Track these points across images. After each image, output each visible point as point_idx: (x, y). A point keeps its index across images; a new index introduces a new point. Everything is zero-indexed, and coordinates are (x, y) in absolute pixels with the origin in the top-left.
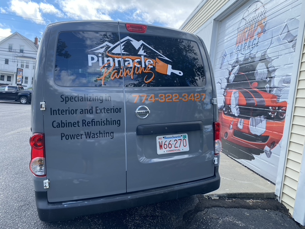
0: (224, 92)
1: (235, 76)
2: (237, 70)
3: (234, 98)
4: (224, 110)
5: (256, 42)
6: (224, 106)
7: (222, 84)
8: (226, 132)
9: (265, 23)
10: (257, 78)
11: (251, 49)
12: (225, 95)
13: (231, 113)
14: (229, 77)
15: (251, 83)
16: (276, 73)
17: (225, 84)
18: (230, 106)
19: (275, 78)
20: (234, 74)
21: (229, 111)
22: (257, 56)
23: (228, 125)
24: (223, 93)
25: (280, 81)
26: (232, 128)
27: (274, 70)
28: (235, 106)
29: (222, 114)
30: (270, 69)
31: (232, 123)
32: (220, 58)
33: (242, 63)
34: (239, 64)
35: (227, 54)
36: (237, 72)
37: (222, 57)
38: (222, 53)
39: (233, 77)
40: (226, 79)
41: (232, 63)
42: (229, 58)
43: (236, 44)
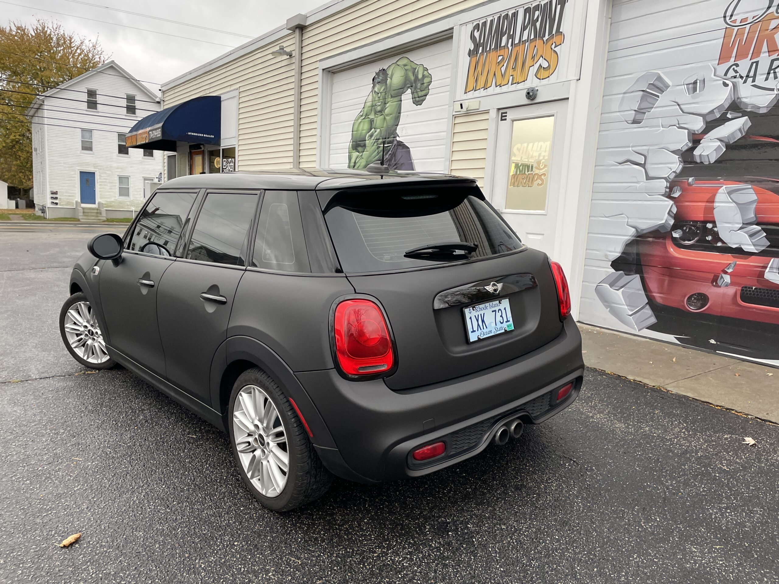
0: (671, 188)
1: (727, 145)
2: (740, 130)
3: (733, 205)
4: (676, 235)
6: (675, 227)
7: (647, 166)
8: (700, 294)
12: (676, 195)
13: (719, 244)
14: (692, 149)
17: (669, 166)
18: (709, 226)
20: (720, 140)
21: (709, 238)
23: (711, 276)
24: (663, 191)
26: (732, 284)
28: (740, 226)
29: (665, 248)
31: (730, 271)
32: (625, 93)
33: (763, 111)
34: (744, 113)
35: (670, 83)
36: (739, 136)
37: (641, 93)
38: (638, 80)
39: (718, 149)
40: (674, 152)
41: (705, 111)
42: (685, 97)
43: (722, 59)
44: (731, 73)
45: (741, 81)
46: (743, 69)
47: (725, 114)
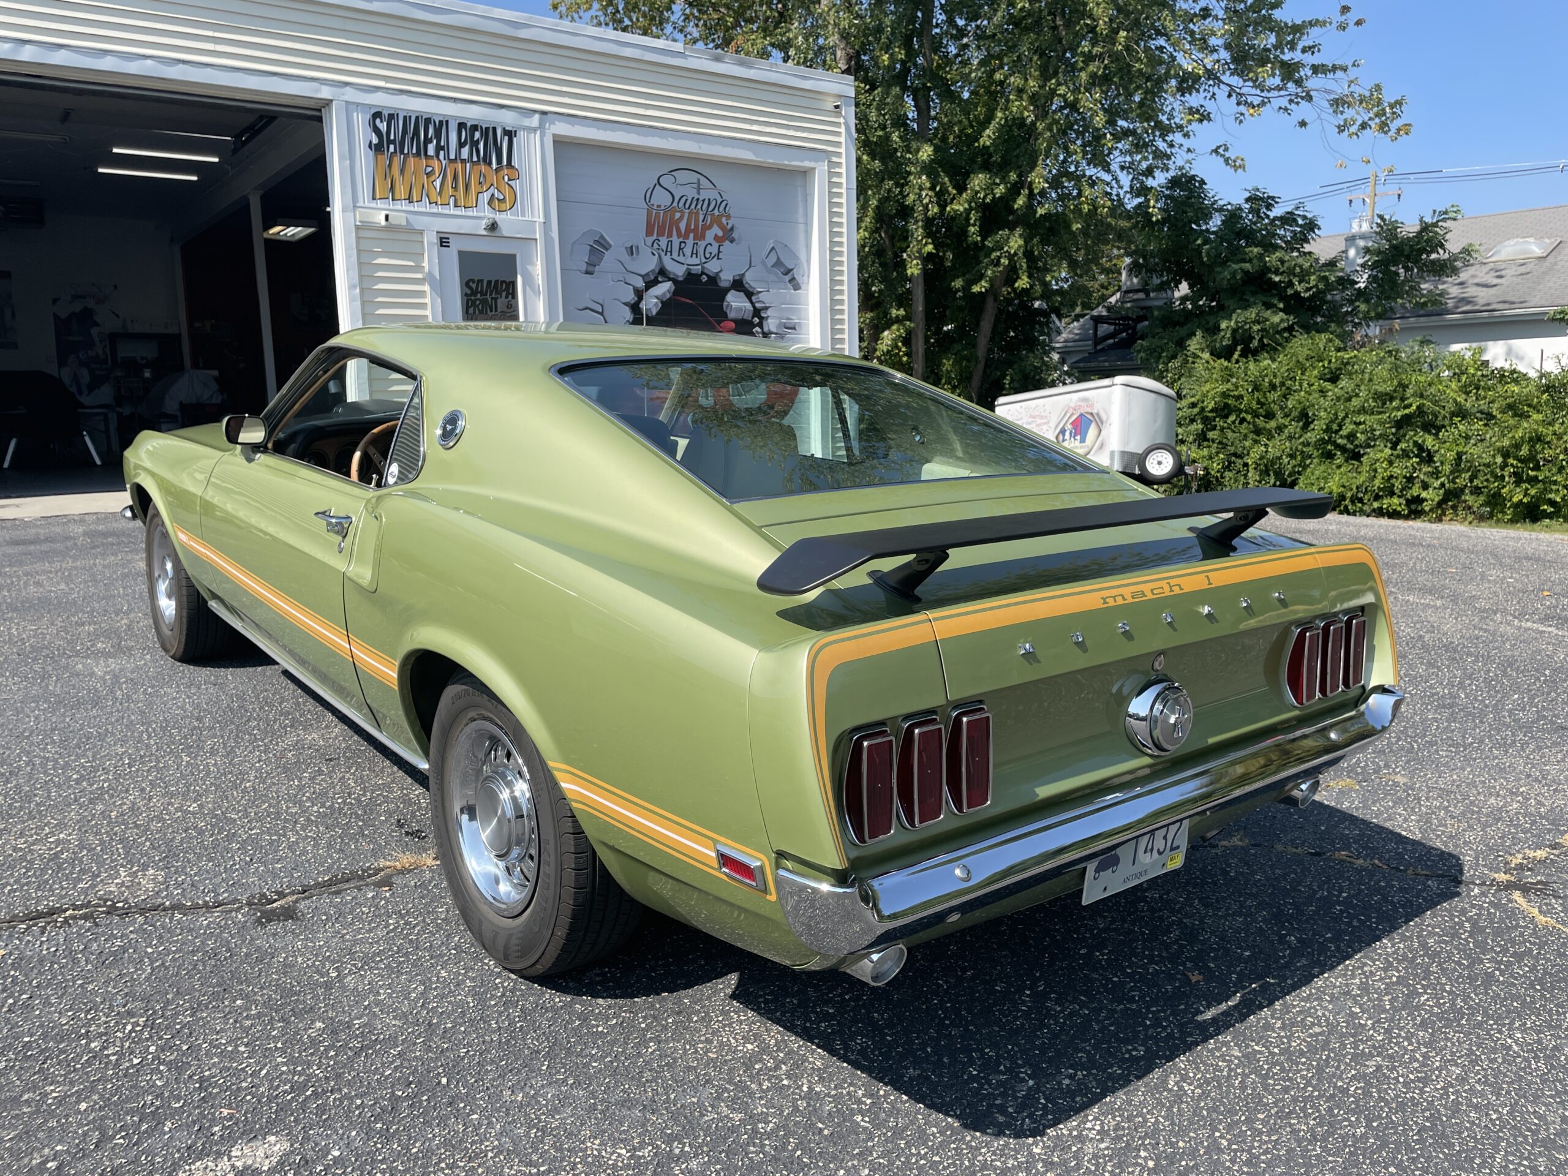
1: (662, 302)
2: (668, 291)
5: (715, 251)
9: (729, 227)
10: (732, 315)
11: (704, 260)
14: (638, 303)
15: (719, 323)
16: (769, 313)
17: (623, 315)
19: (769, 320)
20: (657, 297)
22: (721, 275)
25: (779, 325)
27: (766, 308)
30: (757, 305)
32: (573, 243)
33: (681, 279)
34: (670, 279)
35: (612, 243)
36: (668, 296)
37: (588, 248)
38: (584, 234)
39: (656, 304)
40: (625, 304)
41: (643, 273)
42: (625, 257)
43: (649, 233)
44: (655, 246)
45: (663, 254)
46: (664, 246)
47: (656, 278)
